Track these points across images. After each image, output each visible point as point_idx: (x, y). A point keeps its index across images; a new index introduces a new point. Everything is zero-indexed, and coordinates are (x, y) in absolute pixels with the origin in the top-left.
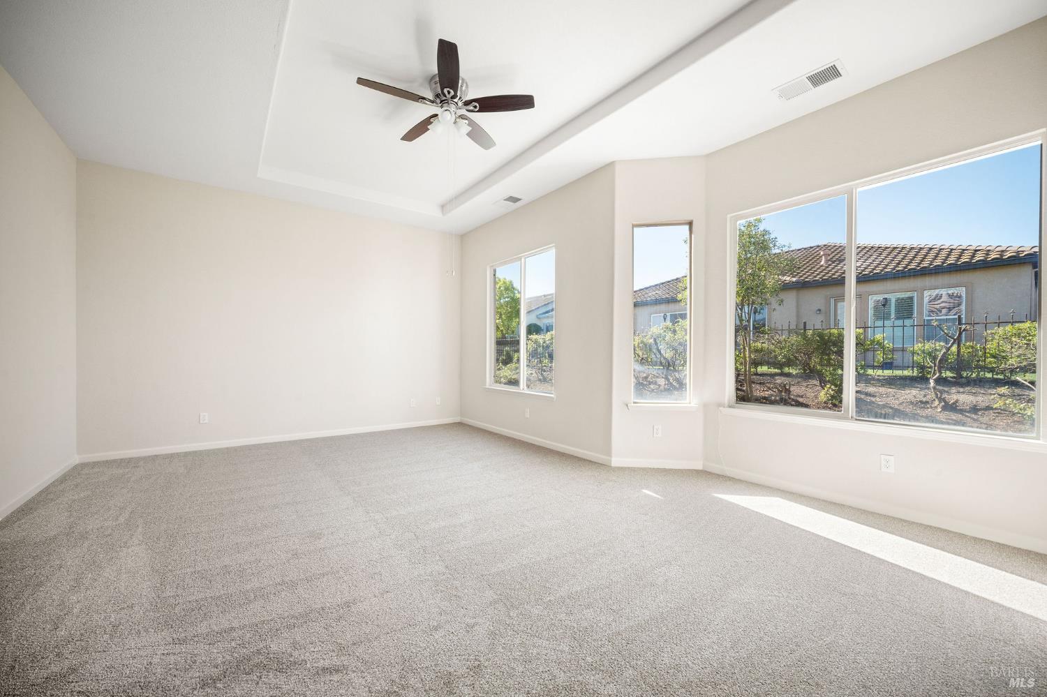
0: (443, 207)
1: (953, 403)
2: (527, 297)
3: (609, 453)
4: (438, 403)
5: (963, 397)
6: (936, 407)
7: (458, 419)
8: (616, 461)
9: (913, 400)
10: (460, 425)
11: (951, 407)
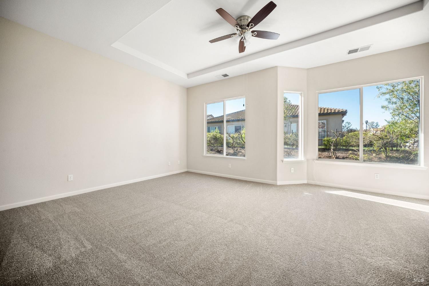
0: (188, 75)
1: (338, 156)
2: (226, 114)
3: (276, 180)
4: (179, 163)
5: (339, 154)
6: (334, 158)
7: (186, 170)
8: (279, 183)
9: (327, 156)
10: (187, 173)
11: (337, 158)
